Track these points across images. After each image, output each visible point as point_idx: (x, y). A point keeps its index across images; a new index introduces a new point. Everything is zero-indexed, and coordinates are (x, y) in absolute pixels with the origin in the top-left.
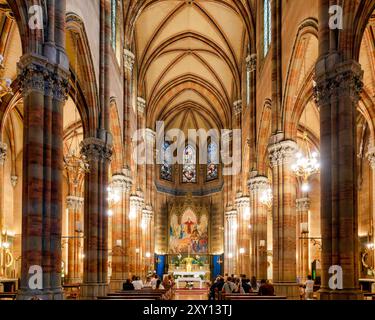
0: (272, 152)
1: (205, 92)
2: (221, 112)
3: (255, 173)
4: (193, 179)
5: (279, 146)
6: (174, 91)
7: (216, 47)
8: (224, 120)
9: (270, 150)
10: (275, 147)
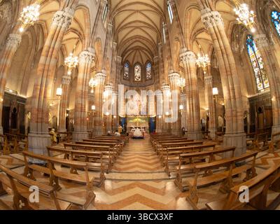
0: (182, 57)
1: (145, 42)
2: (152, 50)
3: (172, 71)
4: (140, 80)
5: (185, 54)
6: (131, 42)
7: (149, 25)
8: (154, 53)
9: (181, 56)
10: (183, 54)
